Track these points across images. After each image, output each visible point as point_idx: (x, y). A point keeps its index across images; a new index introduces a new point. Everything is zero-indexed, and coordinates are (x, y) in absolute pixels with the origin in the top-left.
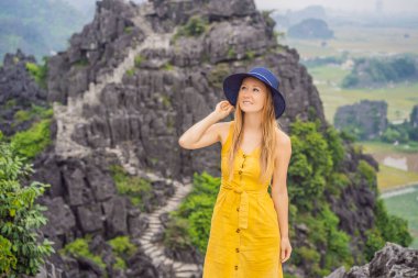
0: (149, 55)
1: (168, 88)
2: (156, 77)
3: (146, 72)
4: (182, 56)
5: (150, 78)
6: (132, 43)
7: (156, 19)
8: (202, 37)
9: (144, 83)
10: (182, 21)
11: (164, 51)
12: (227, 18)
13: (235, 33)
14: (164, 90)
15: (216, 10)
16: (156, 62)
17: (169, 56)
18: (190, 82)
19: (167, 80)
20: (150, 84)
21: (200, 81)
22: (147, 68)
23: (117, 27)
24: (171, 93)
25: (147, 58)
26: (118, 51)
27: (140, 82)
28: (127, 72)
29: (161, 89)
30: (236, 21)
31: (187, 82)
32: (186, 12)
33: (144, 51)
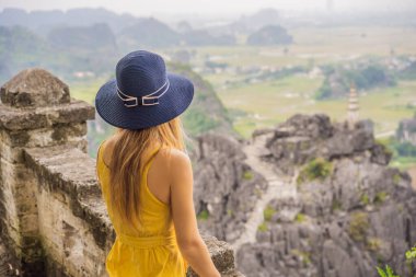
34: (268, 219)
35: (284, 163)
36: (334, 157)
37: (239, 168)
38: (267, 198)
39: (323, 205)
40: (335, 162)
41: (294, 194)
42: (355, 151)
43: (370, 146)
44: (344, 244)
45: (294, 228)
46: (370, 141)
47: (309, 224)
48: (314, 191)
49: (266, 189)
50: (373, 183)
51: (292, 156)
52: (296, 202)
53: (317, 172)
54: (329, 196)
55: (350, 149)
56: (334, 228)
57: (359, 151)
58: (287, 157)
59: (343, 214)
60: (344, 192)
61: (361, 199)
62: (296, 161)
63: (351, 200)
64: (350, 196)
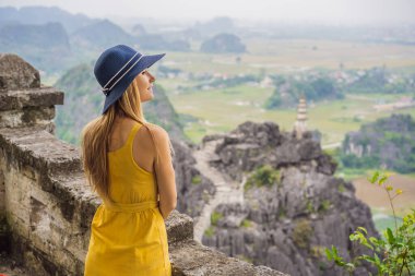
0: (224, 211)
1: (250, 248)
2: (237, 237)
3: (225, 231)
4: (261, 212)
5: (231, 238)
6: (203, 197)
7: (222, 166)
8: (275, 188)
9: (225, 244)
10: (248, 167)
11: (238, 205)
12: (294, 164)
13: (309, 183)
14: (246, 250)
15: (285, 157)
16: (233, 219)
17: (245, 212)
18: (271, 241)
19: (248, 240)
20: (231, 244)
21: (285, 241)
22: (225, 226)
23: (185, 178)
24: (254, 254)
25: (224, 215)
26: (192, 208)
27: (220, 243)
28: (206, 232)
29: (243, 249)
30: (305, 167)
31: (269, 241)
32: (253, 159)
33: (220, 206)
34: (214, 223)
35: (233, 169)
36: (281, 165)
37: (188, 172)
38: (214, 203)
39: (269, 212)
40: (282, 170)
41: (241, 200)
42: (302, 160)
43: (316, 156)
44: (288, 250)
45: (239, 233)
46: (317, 151)
47: (254, 229)
48: (260, 198)
49: (214, 194)
50: (318, 192)
51: (241, 162)
52: (243, 208)
53: (264, 179)
54: (275, 203)
55: (297, 158)
56: (278, 234)
57: (305, 160)
58: (236, 163)
59: (288, 221)
60: (290, 199)
61: (306, 208)
62: (244, 168)
63: (296, 208)
64: (295, 204)
